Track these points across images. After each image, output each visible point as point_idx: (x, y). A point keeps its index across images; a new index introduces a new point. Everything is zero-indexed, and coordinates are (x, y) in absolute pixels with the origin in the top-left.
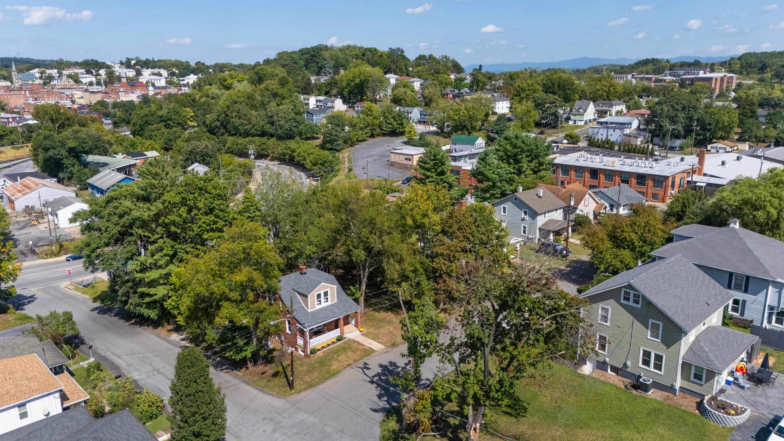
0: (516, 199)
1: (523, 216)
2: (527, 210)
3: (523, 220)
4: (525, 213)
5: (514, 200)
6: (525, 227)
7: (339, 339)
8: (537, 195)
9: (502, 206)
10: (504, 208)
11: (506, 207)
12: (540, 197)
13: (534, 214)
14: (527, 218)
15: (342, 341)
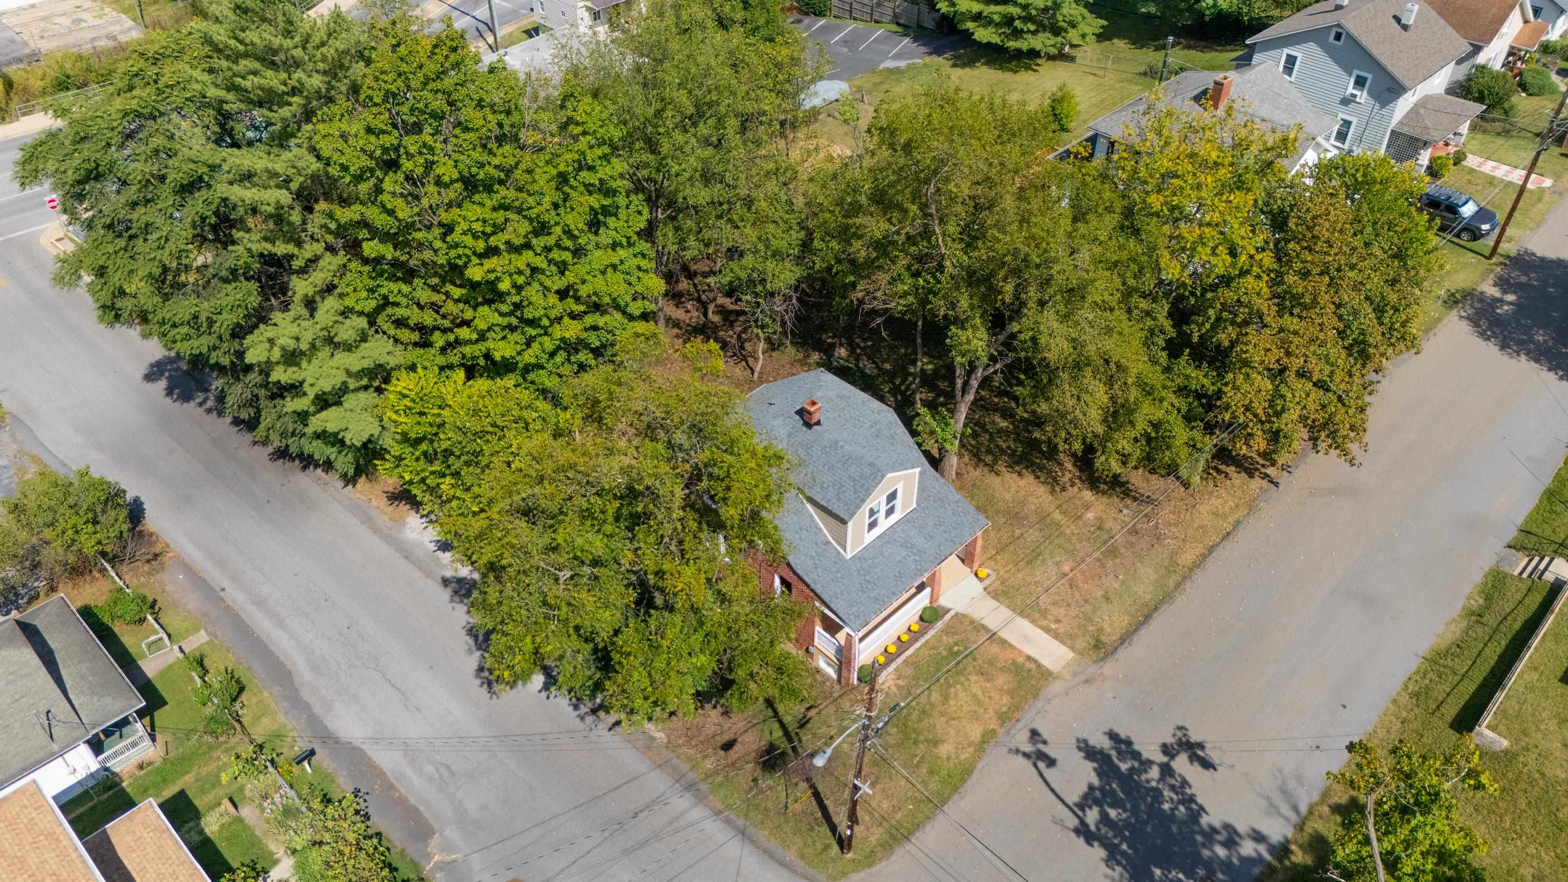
0: (1338, 37)
1: (1351, 90)
2: (1369, 76)
3: (1347, 101)
4: (1360, 82)
5: (1331, 39)
6: (1347, 124)
7: (928, 618)
8: (1397, 19)
9: (1287, 51)
10: (1291, 61)
11: (1299, 56)
12: (1405, 28)
13: (1390, 90)
14: (1363, 96)
15: (940, 625)
